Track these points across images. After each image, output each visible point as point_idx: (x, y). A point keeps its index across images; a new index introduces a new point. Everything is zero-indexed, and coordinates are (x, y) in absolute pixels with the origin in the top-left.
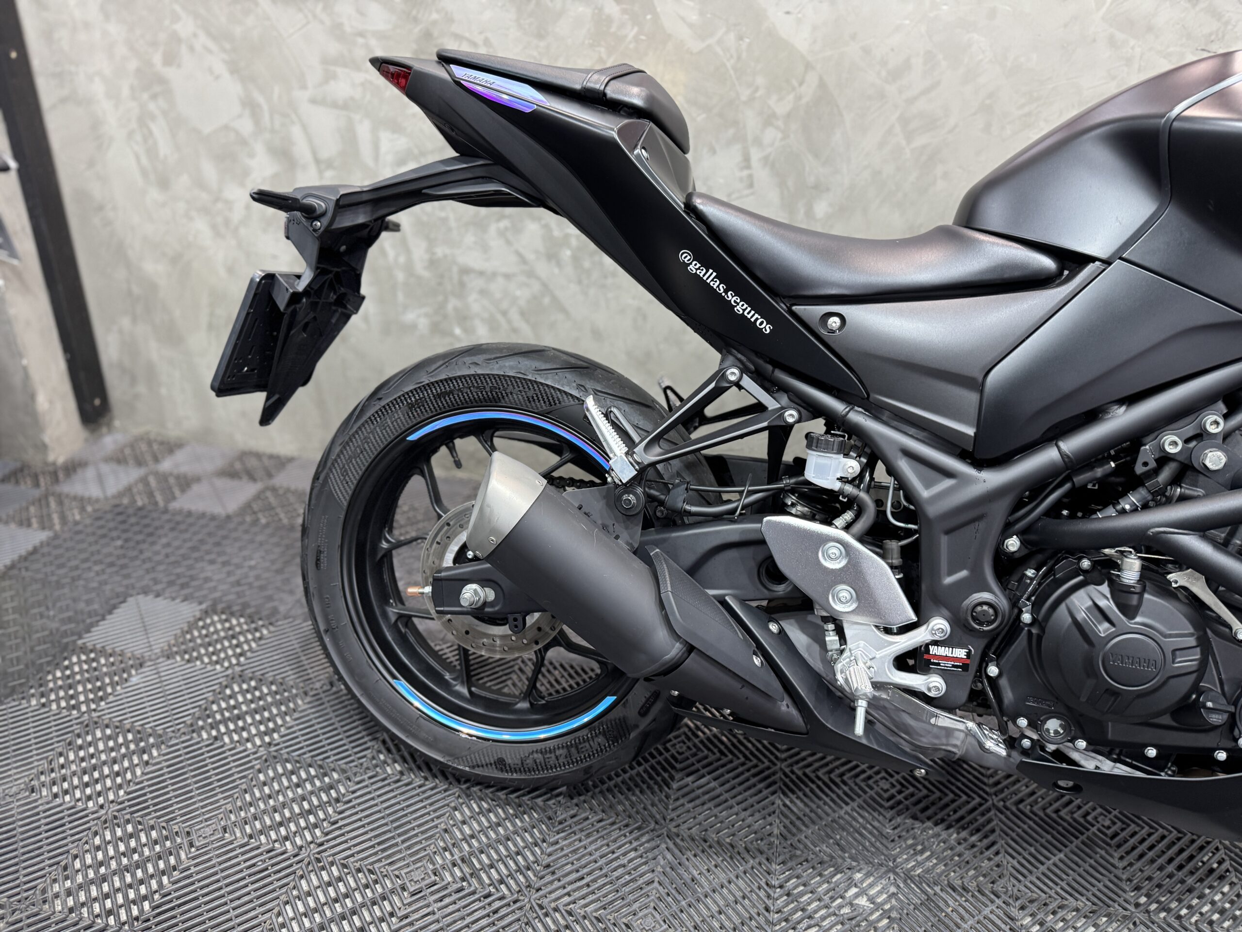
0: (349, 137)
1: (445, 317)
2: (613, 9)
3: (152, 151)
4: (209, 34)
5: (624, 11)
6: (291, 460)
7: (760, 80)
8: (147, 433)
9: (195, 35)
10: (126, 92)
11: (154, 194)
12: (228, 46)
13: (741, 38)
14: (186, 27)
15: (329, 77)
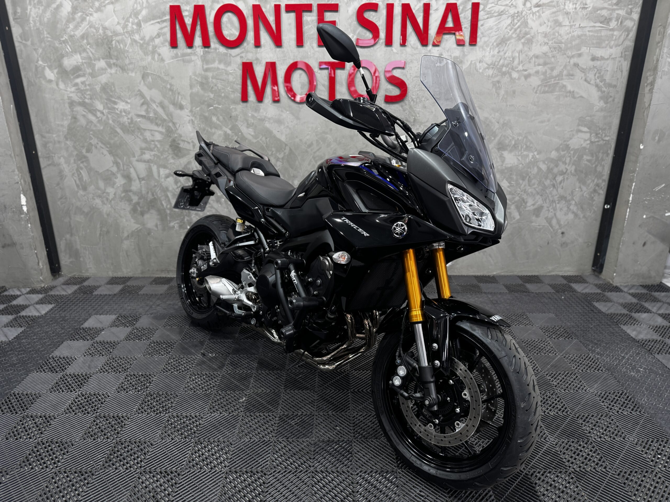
0: (150, 171)
1: (184, 223)
2: (229, 132)
3: (81, 179)
4: (102, 143)
5: (233, 132)
6: (131, 278)
7: (273, 149)
8: (75, 275)
9: (97, 143)
10: (72, 161)
11: (81, 192)
12: (108, 146)
13: (266, 138)
14: (94, 141)
15: (143, 153)
